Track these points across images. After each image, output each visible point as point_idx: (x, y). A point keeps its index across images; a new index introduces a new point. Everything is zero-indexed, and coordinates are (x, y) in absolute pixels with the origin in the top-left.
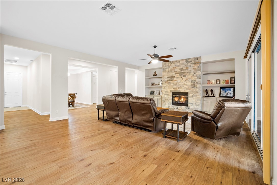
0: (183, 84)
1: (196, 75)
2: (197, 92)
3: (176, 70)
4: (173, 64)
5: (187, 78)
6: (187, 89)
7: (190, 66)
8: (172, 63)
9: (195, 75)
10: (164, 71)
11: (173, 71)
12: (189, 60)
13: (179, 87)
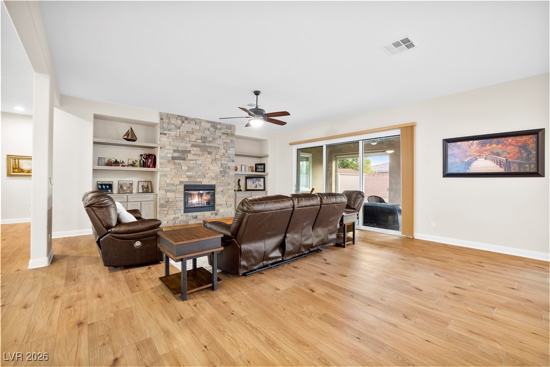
0: (207, 168)
1: (228, 154)
2: (229, 184)
3: (193, 138)
4: (188, 123)
5: (214, 158)
6: (213, 178)
7: (220, 137)
8: (186, 121)
9: (226, 154)
10: (165, 134)
11: (188, 139)
12: (219, 126)
13: (198, 174)
